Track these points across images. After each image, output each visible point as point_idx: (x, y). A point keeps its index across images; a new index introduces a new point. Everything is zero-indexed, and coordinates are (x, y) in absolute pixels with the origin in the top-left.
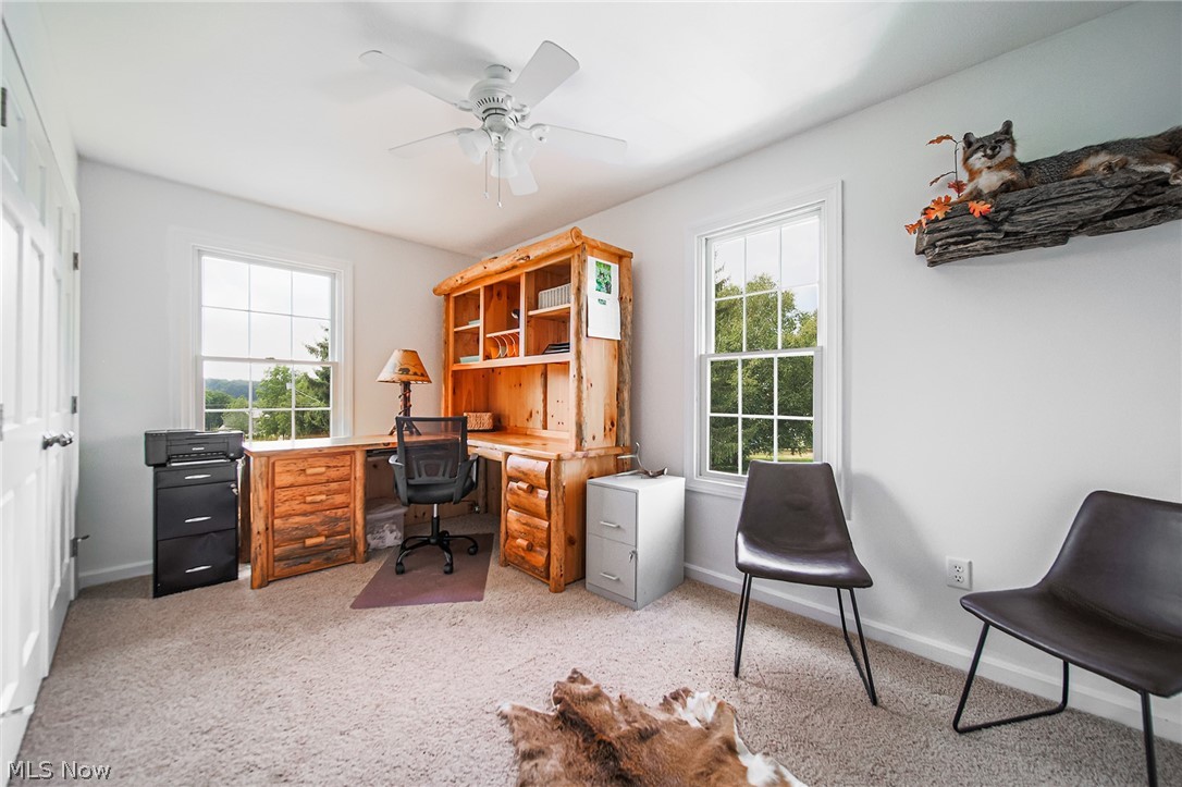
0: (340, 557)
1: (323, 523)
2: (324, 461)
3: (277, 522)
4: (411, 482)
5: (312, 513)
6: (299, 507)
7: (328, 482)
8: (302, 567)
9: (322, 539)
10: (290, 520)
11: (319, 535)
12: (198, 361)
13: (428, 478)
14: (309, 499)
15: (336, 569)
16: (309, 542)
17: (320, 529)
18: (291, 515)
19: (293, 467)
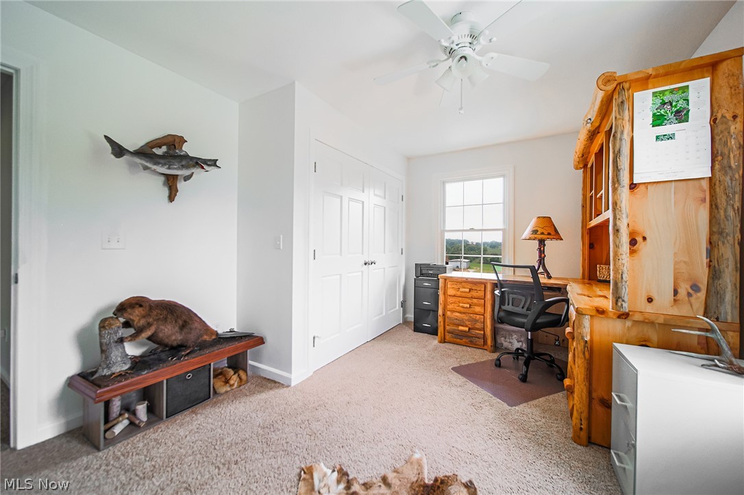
0: (478, 343)
1: (469, 320)
2: (470, 286)
3: (449, 313)
4: (503, 307)
5: (464, 313)
6: (458, 308)
7: (472, 298)
8: (458, 340)
9: (467, 329)
10: (454, 314)
11: (466, 326)
12: (443, 231)
13: (513, 307)
14: (461, 305)
15: (475, 349)
16: (461, 328)
17: (467, 323)
18: (454, 311)
19: (455, 286)
